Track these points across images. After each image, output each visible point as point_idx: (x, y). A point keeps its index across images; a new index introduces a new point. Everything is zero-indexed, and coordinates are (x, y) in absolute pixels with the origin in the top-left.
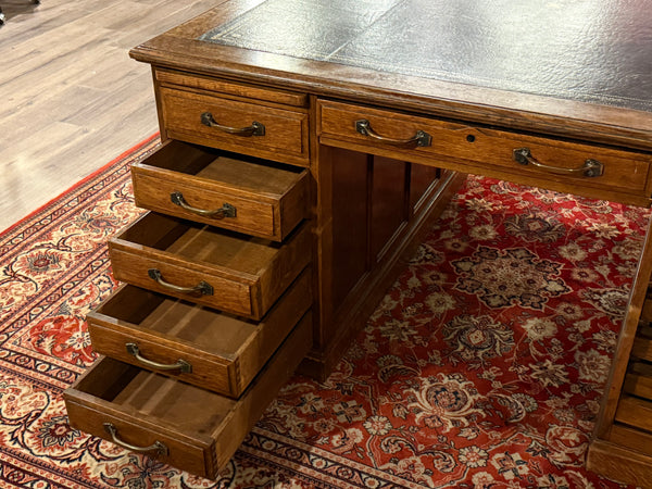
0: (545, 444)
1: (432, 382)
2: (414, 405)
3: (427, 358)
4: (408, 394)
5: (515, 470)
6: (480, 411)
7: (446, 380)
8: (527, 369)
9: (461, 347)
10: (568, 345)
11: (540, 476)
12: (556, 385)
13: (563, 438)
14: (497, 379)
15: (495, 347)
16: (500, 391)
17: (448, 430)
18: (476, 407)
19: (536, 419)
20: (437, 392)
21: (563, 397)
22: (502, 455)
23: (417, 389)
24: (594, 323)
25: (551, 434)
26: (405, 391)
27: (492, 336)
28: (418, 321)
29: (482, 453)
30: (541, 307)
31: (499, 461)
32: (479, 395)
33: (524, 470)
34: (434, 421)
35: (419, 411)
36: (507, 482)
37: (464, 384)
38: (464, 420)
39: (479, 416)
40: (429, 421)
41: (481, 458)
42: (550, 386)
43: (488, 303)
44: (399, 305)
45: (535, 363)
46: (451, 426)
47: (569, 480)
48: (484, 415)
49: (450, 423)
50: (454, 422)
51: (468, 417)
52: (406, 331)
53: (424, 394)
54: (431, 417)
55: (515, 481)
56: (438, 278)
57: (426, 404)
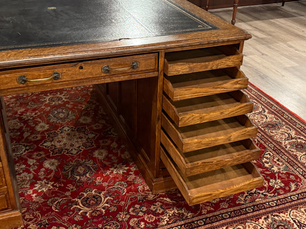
0: (142, 195)
1: (80, 198)
2: (81, 211)
3: (69, 190)
4: (74, 209)
5: (141, 211)
6: (108, 198)
7: (85, 195)
8: (110, 171)
9: (78, 178)
10: (116, 154)
11: (150, 207)
12: (125, 172)
13: (146, 190)
14: (103, 182)
15: (91, 170)
16: (108, 186)
17: (104, 213)
18: (106, 197)
19: (131, 189)
20: (86, 201)
21: (131, 174)
22: (132, 209)
23: (76, 205)
24: (117, 142)
25: (141, 191)
26: (72, 209)
27: (86, 166)
28: (49, 177)
29: (125, 213)
30: (93, 146)
31: (133, 211)
32: (103, 192)
33: (145, 209)
34: (96, 213)
35: (86, 213)
36: (142, 216)
37: (93, 191)
38: (107, 205)
39: (111, 200)
40: (94, 214)
41: (126, 215)
42: (123, 173)
43: (72, 154)
44: (33, 174)
45: (111, 168)
46: (104, 210)
47: (161, 202)
48: (112, 199)
49: (102, 210)
50: (104, 208)
51: (107, 203)
52: (48, 184)
53: (81, 205)
54: (93, 212)
55: (144, 214)
56: (41, 155)
57: (86, 208)
